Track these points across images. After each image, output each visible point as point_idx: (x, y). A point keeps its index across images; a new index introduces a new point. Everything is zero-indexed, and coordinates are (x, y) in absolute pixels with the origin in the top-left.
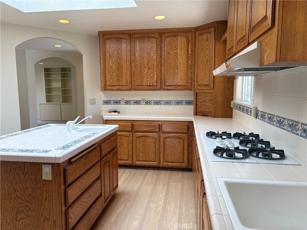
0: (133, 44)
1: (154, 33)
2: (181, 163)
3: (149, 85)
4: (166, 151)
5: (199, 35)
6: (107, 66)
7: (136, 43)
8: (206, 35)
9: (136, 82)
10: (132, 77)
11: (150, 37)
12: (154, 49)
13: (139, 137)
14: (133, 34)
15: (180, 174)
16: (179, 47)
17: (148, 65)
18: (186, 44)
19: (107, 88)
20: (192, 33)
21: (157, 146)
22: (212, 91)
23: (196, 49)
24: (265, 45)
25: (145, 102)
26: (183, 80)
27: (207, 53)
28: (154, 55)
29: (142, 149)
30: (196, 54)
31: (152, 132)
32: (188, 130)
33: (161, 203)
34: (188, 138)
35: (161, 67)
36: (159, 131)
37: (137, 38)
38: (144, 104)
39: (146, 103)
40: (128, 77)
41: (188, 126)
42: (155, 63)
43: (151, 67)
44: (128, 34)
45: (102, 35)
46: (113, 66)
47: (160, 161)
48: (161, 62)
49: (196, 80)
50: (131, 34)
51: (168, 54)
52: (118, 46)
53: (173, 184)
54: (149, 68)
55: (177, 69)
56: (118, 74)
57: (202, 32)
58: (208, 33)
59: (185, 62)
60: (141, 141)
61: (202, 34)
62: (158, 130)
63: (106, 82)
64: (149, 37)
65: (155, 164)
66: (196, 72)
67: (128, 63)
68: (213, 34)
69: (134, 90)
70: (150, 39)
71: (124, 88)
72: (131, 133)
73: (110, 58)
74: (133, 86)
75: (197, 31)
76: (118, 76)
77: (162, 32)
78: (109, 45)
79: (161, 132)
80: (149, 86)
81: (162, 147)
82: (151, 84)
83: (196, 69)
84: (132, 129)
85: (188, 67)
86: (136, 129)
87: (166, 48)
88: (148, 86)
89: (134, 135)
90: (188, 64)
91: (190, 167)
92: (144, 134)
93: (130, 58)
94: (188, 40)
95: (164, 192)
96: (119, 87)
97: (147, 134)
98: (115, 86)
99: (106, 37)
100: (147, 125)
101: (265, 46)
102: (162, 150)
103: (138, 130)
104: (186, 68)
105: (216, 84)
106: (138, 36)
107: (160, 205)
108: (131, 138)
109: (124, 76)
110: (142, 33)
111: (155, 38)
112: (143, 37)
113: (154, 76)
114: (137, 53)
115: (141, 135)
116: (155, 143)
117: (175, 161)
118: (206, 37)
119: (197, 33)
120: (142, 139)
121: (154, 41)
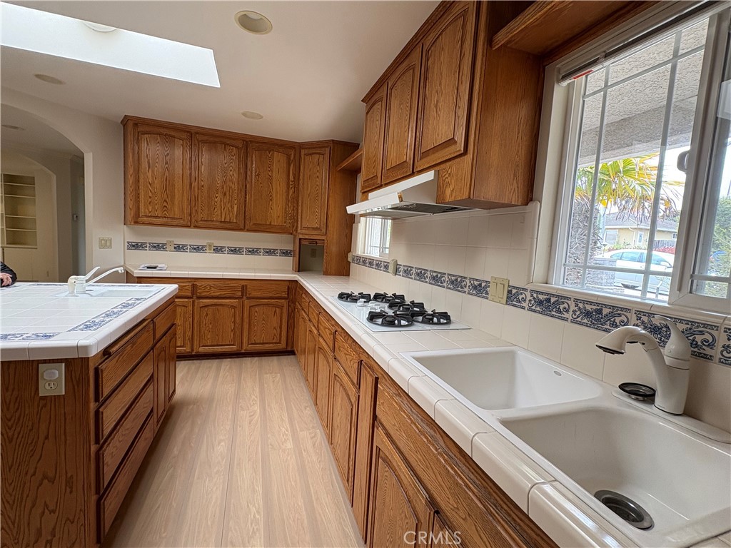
0: (197, 151)
1: (234, 139)
2: (275, 343)
3: (223, 220)
4: (252, 327)
5: (307, 155)
6: (141, 180)
7: (202, 151)
8: (316, 157)
9: (199, 213)
10: (193, 204)
11: (228, 144)
12: (235, 165)
13: (206, 306)
14: (197, 133)
15: (274, 360)
16: (275, 168)
17: (223, 188)
18: (285, 165)
19: (140, 220)
20: (295, 151)
21: (238, 321)
22: (323, 238)
23: (301, 174)
24: (447, 176)
25: (213, 248)
26: (281, 218)
27: (318, 183)
28: (234, 175)
29: (211, 326)
30: (301, 182)
31: (230, 298)
32: (288, 294)
33: (257, 408)
34: (289, 306)
35: (246, 195)
36: (242, 295)
37: (204, 142)
38: (212, 251)
39: (214, 250)
40: (186, 204)
41: (288, 287)
42: (235, 187)
43: (227, 193)
44: (188, 132)
45: (131, 124)
46: (154, 182)
47: (242, 343)
48: (246, 186)
49: (300, 220)
50: (193, 132)
51: (258, 175)
52: (166, 149)
53: (268, 377)
54: (225, 194)
55: (271, 200)
56: (165, 196)
57: (311, 151)
58: (319, 154)
59: (284, 191)
60: (209, 312)
61: (311, 154)
62: (240, 294)
63: (138, 208)
64: (226, 144)
65: (234, 348)
66: (300, 208)
67: (185, 181)
68: (327, 156)
69: (196, 227)
70: (228, 147)
71: (175, 222)
72: (191, 300)
73: (149, 167)
74: (193, 220)
75: (303, 149)
76: (165, 201)
77: (247, 140)
78: (147, 144)
79: (245, 297)
80: (224, 222)
81: (246, 320)
82: (227, 220)
83: (300, 204)
84: (193, 294)
85: (287, 199)
86: (200, 293)
87: (254, 166)
88: (221, 222)
89: (196, 304)
90: (288, 195)
91: (289, 349)
92: (216, 301)
93: (189, 172)
94: (290, 159)
95: (257, 390)
96: (165, 220)
97: (220, 301)
98: (156, 217)
99: (140, 129)
100: (220, 286)
101: (447, 178)
102: (246, 326)
103: (204, 294)
104: (284, 201)
105: (330, 228)
106: (206, 138)
107: (255, 412)
108: (190, 308)
109: (176, 202)
110: (212, 135)
111: (236, 147)
112: (215, 142)
113: (232, 208)
114: (203, 167)
115: (210, 304)
116: (234, 316)
117: (266, 342)
118: (316, 160)
119: (303, 152)
120: (210, 310)
121: (234, 152)
